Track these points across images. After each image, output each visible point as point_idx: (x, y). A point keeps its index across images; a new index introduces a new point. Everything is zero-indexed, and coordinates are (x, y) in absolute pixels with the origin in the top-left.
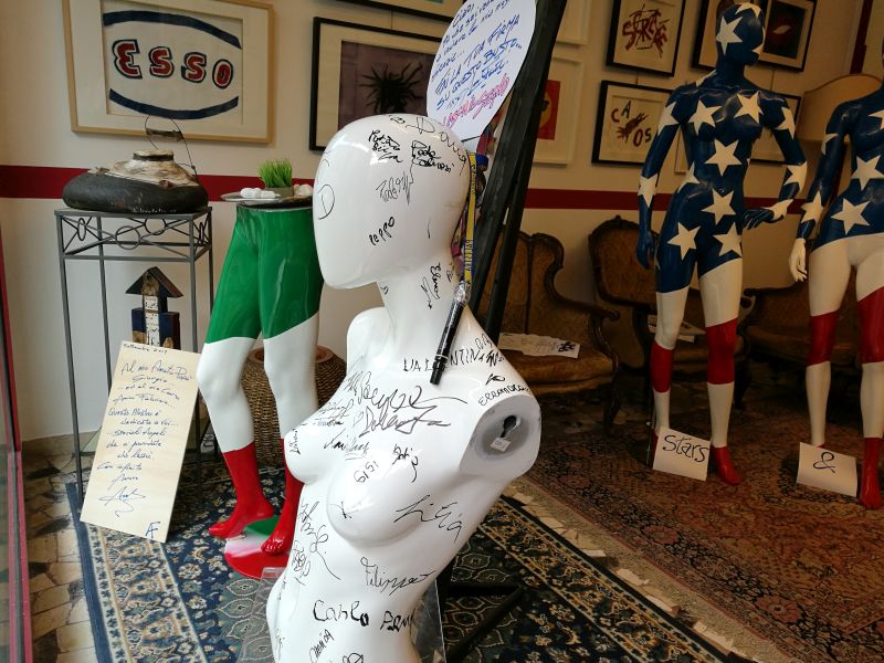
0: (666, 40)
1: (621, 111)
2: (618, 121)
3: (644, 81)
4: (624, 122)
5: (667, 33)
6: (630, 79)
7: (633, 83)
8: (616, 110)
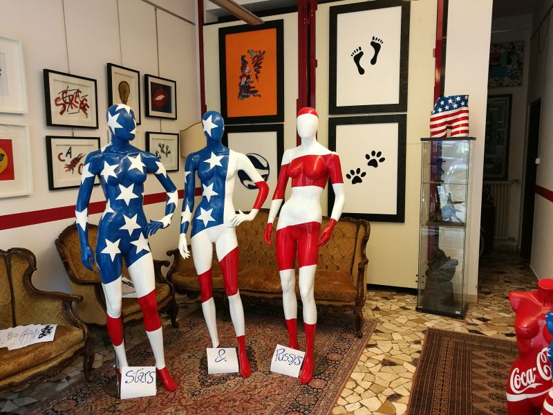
0: (88, 107)
1: (65, 154)
2: (64, 161)
3: (78, 133)
4: (68, 161)
5: (88, 103)
6: (68, 133)
7: (71, 135)
8: (61, 154)
